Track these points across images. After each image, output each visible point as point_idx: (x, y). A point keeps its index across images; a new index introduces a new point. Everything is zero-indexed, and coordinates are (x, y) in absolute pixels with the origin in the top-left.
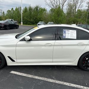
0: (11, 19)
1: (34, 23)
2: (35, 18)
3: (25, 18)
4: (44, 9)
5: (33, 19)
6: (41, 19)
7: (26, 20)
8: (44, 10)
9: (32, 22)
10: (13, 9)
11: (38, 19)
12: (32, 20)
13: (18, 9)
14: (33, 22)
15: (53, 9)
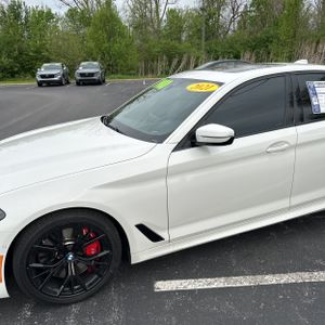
1: (17, 72)
2: (16, 53)
5: (9, 56)
6: (46, 54)
8: (50, 16)
9: (5, 69)
11: (31, 54)
12: (5, 61)
14: (11, 68)
15: (75, 9)
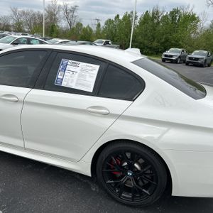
0: (104, 40)
2: (163, 40)
3: (140, 37)
4: (194, 15)
5: (159, 42)
7: (141, 43)
8: (193, 18)
10: (118, 16)
12: (155, 44)
13: (130, 16)
14: (158, 49)
